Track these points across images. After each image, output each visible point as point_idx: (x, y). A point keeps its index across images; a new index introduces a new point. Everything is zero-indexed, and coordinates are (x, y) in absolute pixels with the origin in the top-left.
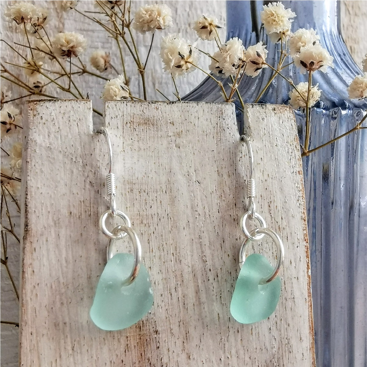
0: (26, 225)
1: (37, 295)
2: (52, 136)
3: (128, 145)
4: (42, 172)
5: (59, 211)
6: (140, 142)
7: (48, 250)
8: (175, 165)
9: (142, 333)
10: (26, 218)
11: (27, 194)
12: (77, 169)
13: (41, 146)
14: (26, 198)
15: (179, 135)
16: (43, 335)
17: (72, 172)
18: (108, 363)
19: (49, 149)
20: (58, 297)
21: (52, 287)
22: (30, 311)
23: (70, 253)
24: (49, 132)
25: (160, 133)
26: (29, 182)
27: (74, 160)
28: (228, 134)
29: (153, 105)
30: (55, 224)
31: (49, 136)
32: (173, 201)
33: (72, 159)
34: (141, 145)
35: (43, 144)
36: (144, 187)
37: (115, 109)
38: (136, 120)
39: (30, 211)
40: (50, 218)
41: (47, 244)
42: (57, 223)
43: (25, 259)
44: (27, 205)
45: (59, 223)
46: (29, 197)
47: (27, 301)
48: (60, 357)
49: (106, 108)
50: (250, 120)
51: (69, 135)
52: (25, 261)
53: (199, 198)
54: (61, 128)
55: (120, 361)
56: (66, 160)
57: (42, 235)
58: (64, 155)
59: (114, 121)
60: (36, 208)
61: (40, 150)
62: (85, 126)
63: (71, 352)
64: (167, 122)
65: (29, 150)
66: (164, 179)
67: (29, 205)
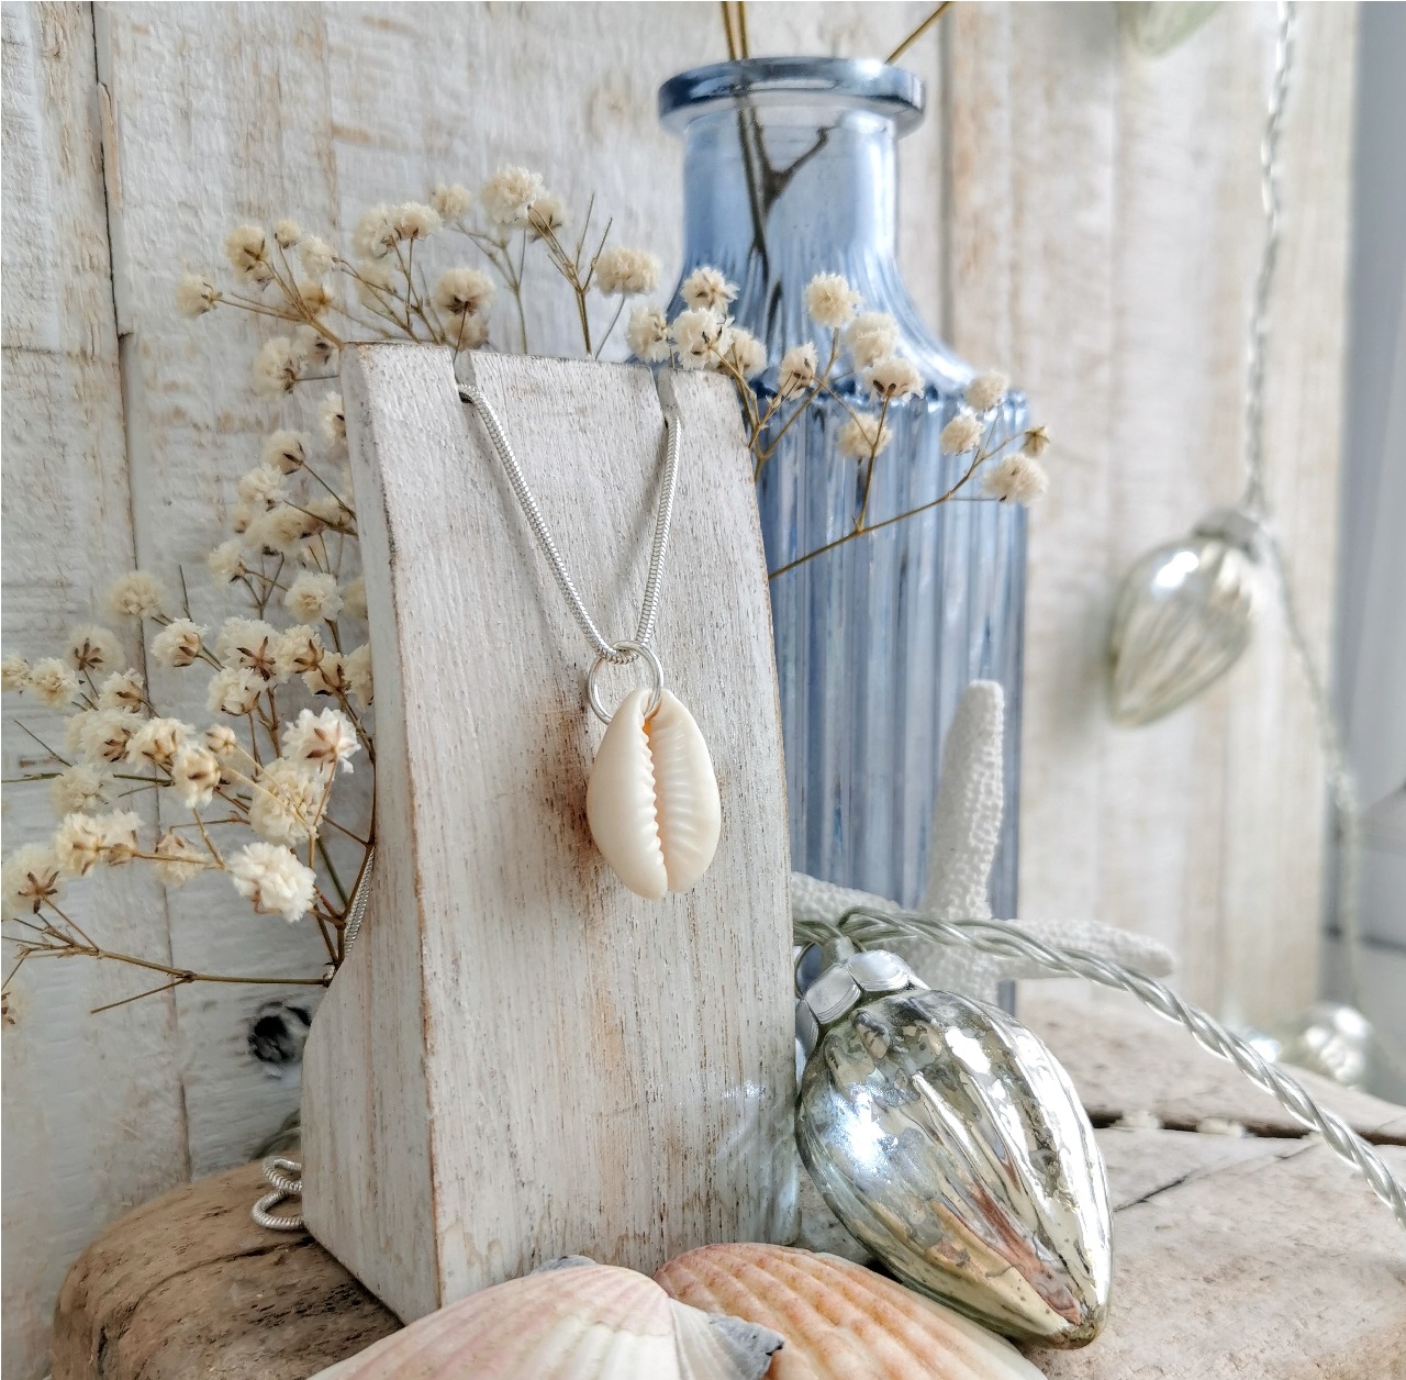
0: (392, 543)
1: (420, 649)
2: (405, 403)
3: (515, 425)
4: (401, 460)
5: (435, 522)
6: (532, 421)
7: (428, 582)
8: (585, 460)
9: (564, 710)
10: (390, 531)
11: (385, 495)
12: (450, 458)
13: (391, 419)
14: (385, 501)
15: (582, 411)
16: (435, 709)
17: (444, 463)
18: (525, 752)
19: (404, 424)
20: (449, 653)
21: (438, 637)
22: (413, 672)
23: (459, 587)
24: (399, 398)
25: (556, 408)
26: (385, 476)
27: (443, 443)
28: (649, 416)
29: (538, 361)
30: (432, 543)
31: (400, 404)
32: (587, 514)
33: (440, 442)
34: (532, 425)
35: (395, 417)
36: (547, 492)
37: (486, 365)
38: (521, 385)
39: (394, 520)
40: (425, 535)
41: (425, 574)
42: (435, 540)
43: (397, 595)
44: (387, 512)
45: (438, 542)
46: (388, 499)
47: (407, 657)
48: (461, 742)
49: (474, 362)
50: (676, 395)
51: (431, 405)
52: (397, 597)
53: (621, 512)
54: (415, 391)
55: (540, 750)
56: (432, 443)
57: (416, 558)
58: (428, 436)
59: (489, 385)
60: (401, 516)
61: (392, 424)
62: (449, 390)
63: (474, 735)
64: (562, 392)
65: (375, 424)
66: (571, 479)
67: (392, 512)
